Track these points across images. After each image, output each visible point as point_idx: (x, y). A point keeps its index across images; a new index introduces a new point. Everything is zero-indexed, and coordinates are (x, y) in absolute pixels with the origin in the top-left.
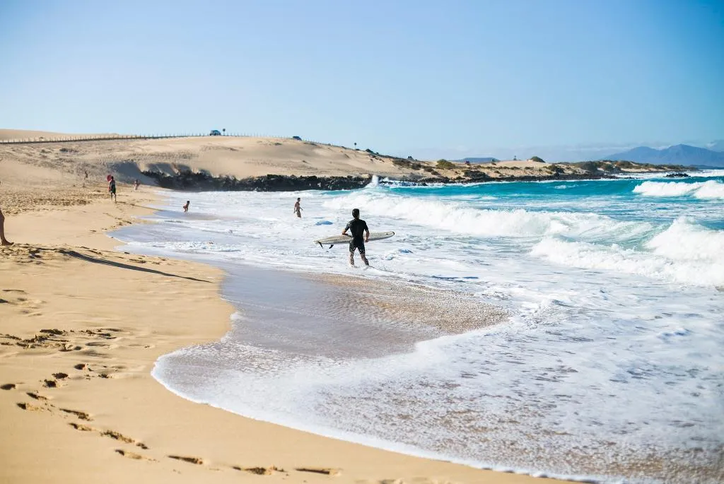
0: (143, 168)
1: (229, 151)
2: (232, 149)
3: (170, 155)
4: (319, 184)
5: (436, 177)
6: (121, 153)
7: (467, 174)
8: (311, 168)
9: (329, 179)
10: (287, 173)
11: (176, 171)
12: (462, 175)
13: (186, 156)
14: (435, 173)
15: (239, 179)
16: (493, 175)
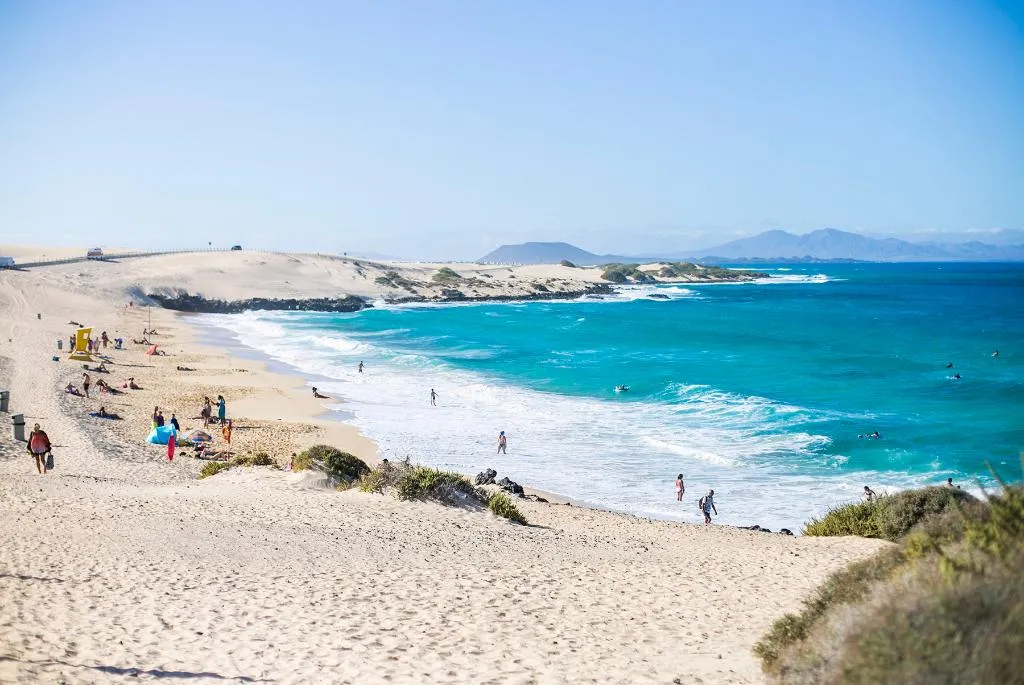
0: (148, 291)
1: (219, 273)
2: (221, 272)
3: (169, 279)
4: (297, 307)
5: (414, 295)
6: (128, 277)
7: (444, 293)
8: (293, 290)
9: (306, 302)
10: (270, 297)
11: (176, 294)
12: (439, 294)
13: (183, 279)
14: (414, 292)
15: (229, 302)
16: (469, 293)
